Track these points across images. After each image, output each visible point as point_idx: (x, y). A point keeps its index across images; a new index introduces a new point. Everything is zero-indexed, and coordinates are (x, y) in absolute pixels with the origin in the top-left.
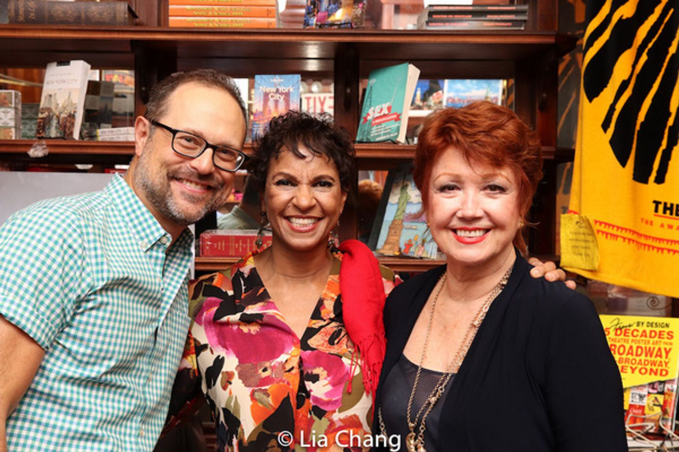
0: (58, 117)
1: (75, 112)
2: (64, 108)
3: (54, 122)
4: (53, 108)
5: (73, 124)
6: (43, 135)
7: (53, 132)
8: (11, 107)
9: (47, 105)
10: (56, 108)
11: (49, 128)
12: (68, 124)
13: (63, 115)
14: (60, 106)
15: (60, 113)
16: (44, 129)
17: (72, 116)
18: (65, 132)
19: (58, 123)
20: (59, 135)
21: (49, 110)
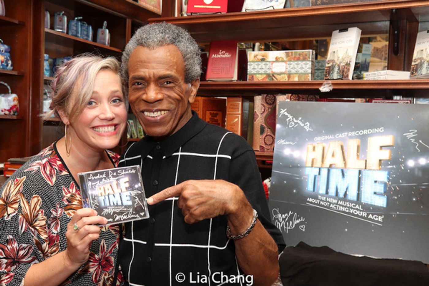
0: (339, 66)
1: (350, 61)
2: (343, 59)
3: (336, 69)
4: (336, 60)
5: (349, 70)
6: (329, 78)
7: (335, 75)
8: (309, 61)
9: (332, 58)
10: (338, 60)
11: (333, 73)
12: (345, 70)
13: (342, 64)
14: (341, 58)
15: (340, 63)
16: (329, 74)
17: (348, 64)
18: (343, 75)
19: (339, 69)
20: (339, 77)
21: (333, 61)
